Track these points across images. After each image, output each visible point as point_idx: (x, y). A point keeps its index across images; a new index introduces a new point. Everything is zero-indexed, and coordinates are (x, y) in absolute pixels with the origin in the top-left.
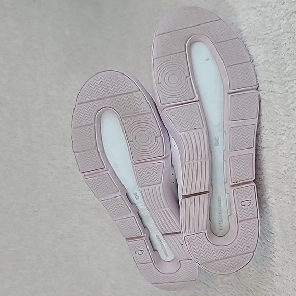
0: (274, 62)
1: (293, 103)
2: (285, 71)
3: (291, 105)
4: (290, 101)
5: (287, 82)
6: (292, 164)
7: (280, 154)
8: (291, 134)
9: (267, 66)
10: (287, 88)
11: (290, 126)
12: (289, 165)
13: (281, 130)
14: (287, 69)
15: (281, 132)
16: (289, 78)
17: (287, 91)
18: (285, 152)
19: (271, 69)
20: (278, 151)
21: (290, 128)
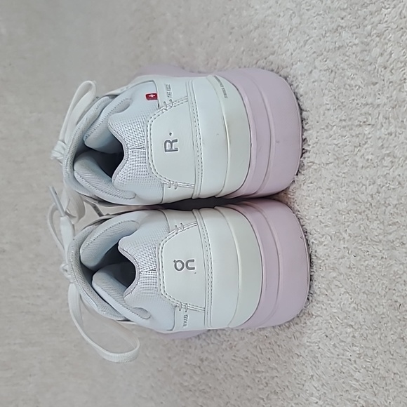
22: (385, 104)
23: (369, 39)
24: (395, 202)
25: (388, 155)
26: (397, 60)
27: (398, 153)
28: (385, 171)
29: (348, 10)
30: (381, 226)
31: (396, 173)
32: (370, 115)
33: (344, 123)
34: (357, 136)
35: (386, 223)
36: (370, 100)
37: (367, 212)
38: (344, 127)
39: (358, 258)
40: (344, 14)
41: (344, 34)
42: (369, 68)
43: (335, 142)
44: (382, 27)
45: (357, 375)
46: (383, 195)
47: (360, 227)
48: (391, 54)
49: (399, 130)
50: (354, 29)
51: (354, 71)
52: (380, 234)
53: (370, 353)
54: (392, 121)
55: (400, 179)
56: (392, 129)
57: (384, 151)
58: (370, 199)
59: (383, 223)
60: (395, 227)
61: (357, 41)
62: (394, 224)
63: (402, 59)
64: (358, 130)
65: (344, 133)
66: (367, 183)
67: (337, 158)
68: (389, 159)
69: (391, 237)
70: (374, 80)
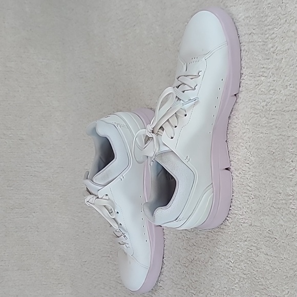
0: (254, 17)
1: (272, 47)
2: (266, 22)
3: (271, 49)
4: (270, 45)
5: (268, 31)
6: (270, 98)
7: (258, 93)
8: (270, 73)
9: (248, 21)
10: (268, 35)
11: (269, 67)
12: (267, 101)
13: (260, 72)
14: (268, 20)
15: (260, 74)
16: (269, 27)
17: (268, 38)
18: (263, 90)
19: (251, 23)
20: (257, 90)
21: (269, 68)
22: (273, 68)
23: (267, 40)
24: (274, 110)
25: (273, 89)
26: (280, 50)
27: (277, 89)
28: (271, 96)
29: (257, 26)
30: (267, 120)
31: (276, 97)
32: (265, 72)
33: (251, 75)
34: (258, 81)
35: (269, 118)
36: (265, 66)
37: (260, 113)
38: (251, 76)
39: (254, 133)
40: (255, 28)
41: (254, 37)
42: (266, 52)
43: (246, 82)
44: (274, 36)
45: (250, 185)
46: (269, 106)
47: (256, 120)
48: (277, 47)
49: (278, 80)
50: (260, 35)
51: (258, 53)
52: (266, 123)
53: (257, 174)
54: (276, 75)
55: (277, 100)
56: (275, 79)
57: (271, 88)
58: (262, 108)
59: (268, 118)
60: (274, 120)
61: (260, 40)
62: (273, 119)
63: (282, 50)
64: (258, 78)
65: (251, 79)
66: (261, 101)
67: (247, 90)
68: (273, 91)
69: (271, 124)
70: (268, 58)
